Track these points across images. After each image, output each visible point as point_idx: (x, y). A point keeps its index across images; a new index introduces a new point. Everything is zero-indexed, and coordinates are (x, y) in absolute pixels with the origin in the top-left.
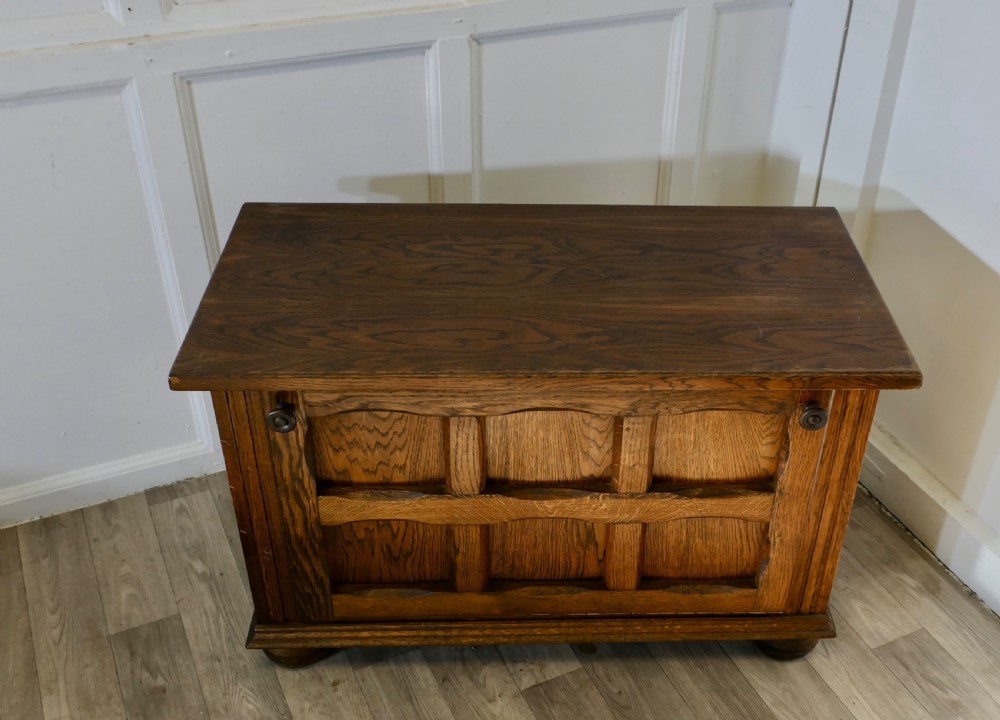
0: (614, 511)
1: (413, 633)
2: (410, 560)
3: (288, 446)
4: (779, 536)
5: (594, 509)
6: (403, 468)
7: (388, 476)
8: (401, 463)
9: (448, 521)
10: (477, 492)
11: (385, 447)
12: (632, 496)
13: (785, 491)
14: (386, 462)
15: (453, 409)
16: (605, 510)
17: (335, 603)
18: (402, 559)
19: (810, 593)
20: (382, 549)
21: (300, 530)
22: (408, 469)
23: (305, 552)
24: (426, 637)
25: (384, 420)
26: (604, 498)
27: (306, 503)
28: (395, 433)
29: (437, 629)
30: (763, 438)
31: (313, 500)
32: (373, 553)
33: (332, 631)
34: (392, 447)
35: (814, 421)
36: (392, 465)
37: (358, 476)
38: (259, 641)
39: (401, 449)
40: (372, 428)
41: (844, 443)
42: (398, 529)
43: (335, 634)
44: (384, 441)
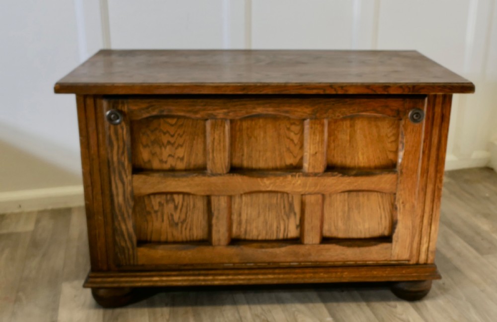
0: (305, 185)
1: (185, 278)
2: (184, 226)
3: (117, 139)
4: (403, 203)
5: (294, 184)
6: (182, 159)
7: (173, 164)
8: (181, 156)
9: (208, 193)
10: (225, 172)
11: (173, 144)
12: (315, 175)
13: (404, 171)
14: (173, 154)
15: (212, 114)
16: (300, 185)
17: (139, 254)
18: (180, 225)
19: (424, 248)
20: (168, 218)
21: (121, 199)
22: (185, 160)
23: (123, 215)
24: (193, 280)
25: (172, 125)
26: (299, 176)
27: (125, 179)
28: (179, 134)
29: (199, 275)
30: (389, 138)
31: (129, 177)
32: (163, 221)
33: (136, 276)
34: (176, 145)
35: (417, 116)
36: (176, 157)
37: (156, 164)
38: (92, 283)
39: (181, 146)
40: (165, 131)
41: (435, 140)
42: (178, 203)
43: (138, 279)
44: (172, 140)
